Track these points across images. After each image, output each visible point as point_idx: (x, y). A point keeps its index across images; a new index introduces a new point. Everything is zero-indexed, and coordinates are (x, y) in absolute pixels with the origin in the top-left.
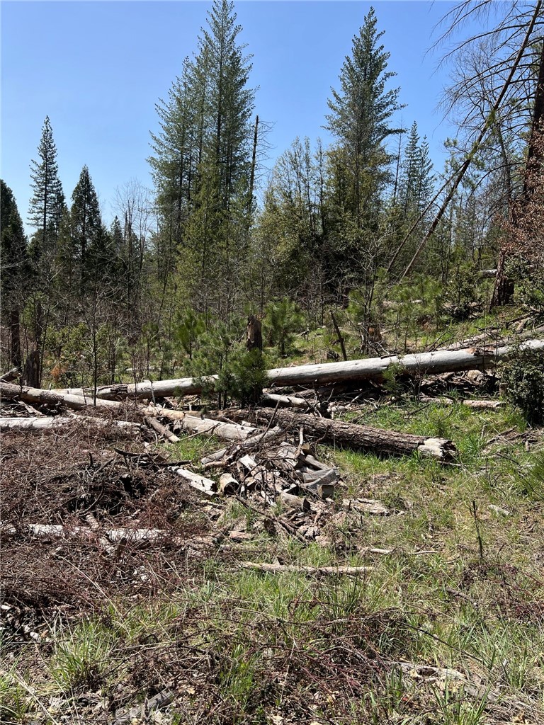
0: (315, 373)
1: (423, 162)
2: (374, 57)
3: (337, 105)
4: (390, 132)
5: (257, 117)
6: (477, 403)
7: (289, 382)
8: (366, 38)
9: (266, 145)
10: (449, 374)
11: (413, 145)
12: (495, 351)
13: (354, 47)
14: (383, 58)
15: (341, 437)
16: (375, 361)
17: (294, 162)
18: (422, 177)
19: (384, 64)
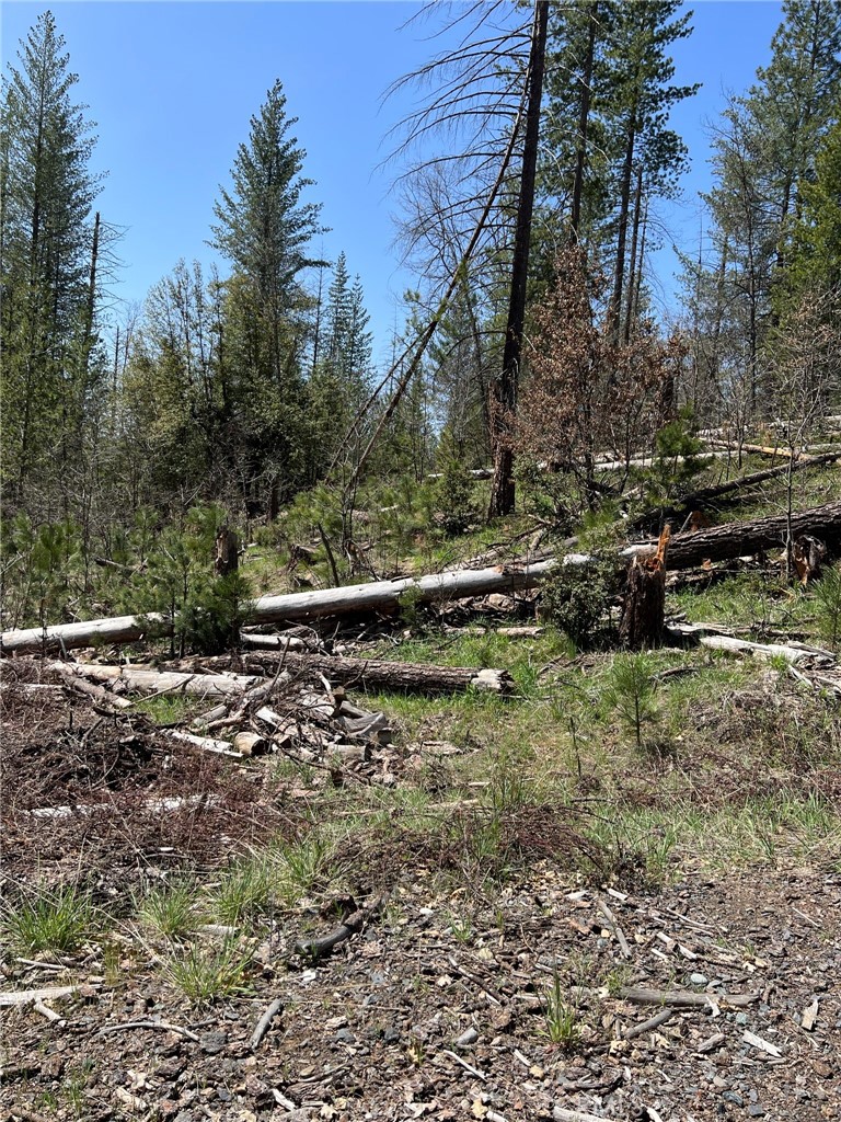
0: (305, 604)
1: (356, 312)
2: (283, 152)
3: (228, 213)
4: (307, 263)
5: (98, 215)
6: (513, 631)
7: (267, 618)
8: (270, 123)
9: (114, 260)
10: (468, 599)
11: (341, 285)
12: (525, 569)
13: (253, 132)
14: (295, 156)
15: (371, 678)
16: (384, 586)
17: (177, 296)
18: (354, 333)
19: (298, 165)
